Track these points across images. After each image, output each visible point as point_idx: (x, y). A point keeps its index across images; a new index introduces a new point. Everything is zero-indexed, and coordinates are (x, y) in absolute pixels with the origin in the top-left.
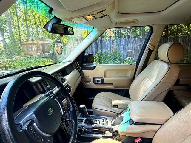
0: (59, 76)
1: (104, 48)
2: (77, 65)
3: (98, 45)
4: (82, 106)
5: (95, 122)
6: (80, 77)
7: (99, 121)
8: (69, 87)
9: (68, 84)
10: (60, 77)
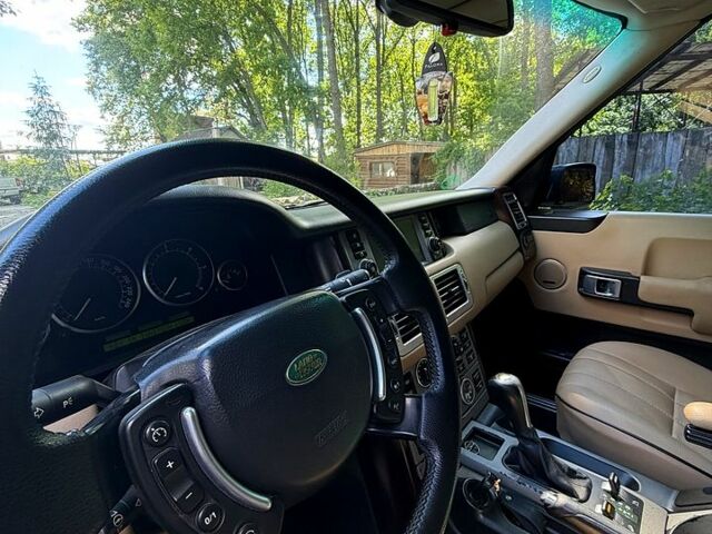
0: (425, 229)
1: (643, 169)
2: (514, 206)
3: (616, 155)
4: (504, 379)
5: (564, 481)
6: (519, 254)
7: (585, 483)
8: (459, 283)
9: (455, 271)
10: (427, 235)
